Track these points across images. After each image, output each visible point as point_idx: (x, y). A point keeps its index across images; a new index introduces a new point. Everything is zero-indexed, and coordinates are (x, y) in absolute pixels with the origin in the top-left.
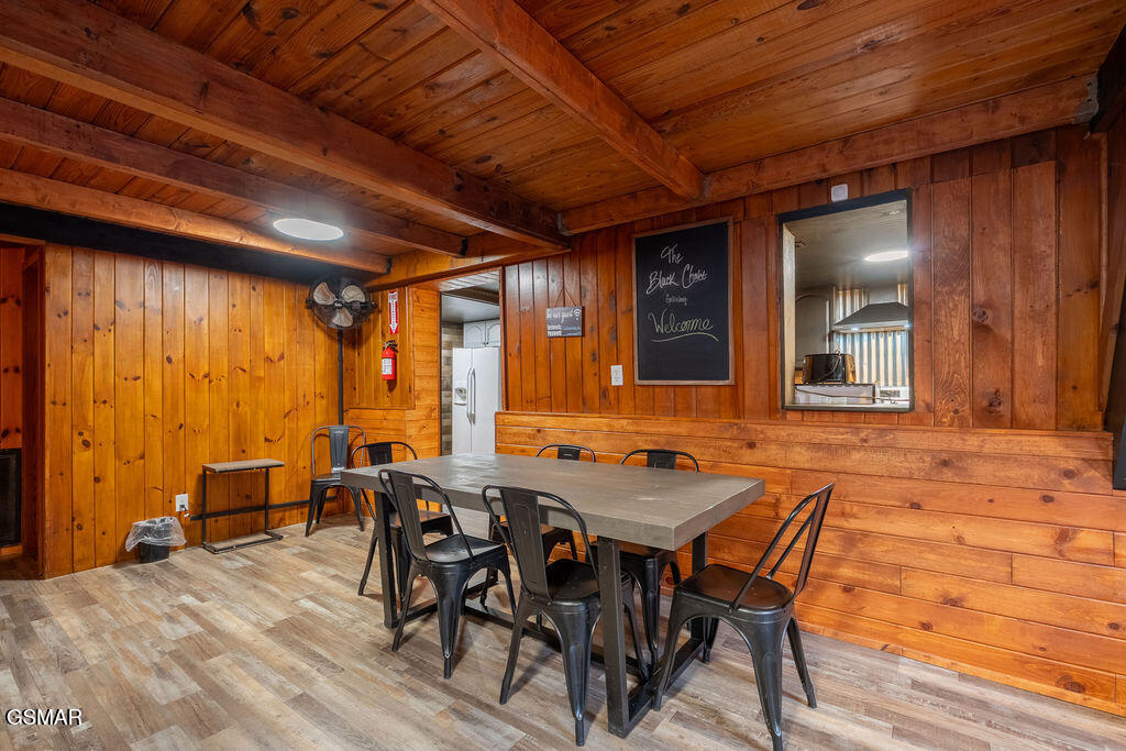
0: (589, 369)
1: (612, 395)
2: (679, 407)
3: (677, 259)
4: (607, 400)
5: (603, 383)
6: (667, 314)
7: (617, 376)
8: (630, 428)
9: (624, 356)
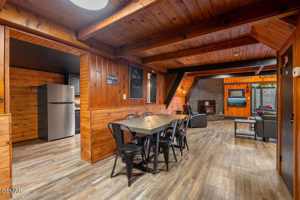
0: (118, 95)
1: (123, 102)
2: (135, 104)
3: (136, 73)
4: (123, 103)
5: (122, 99)
6: (135, 84)
7: (125, 97)
8: (131, 109)
9: (126, 92)
